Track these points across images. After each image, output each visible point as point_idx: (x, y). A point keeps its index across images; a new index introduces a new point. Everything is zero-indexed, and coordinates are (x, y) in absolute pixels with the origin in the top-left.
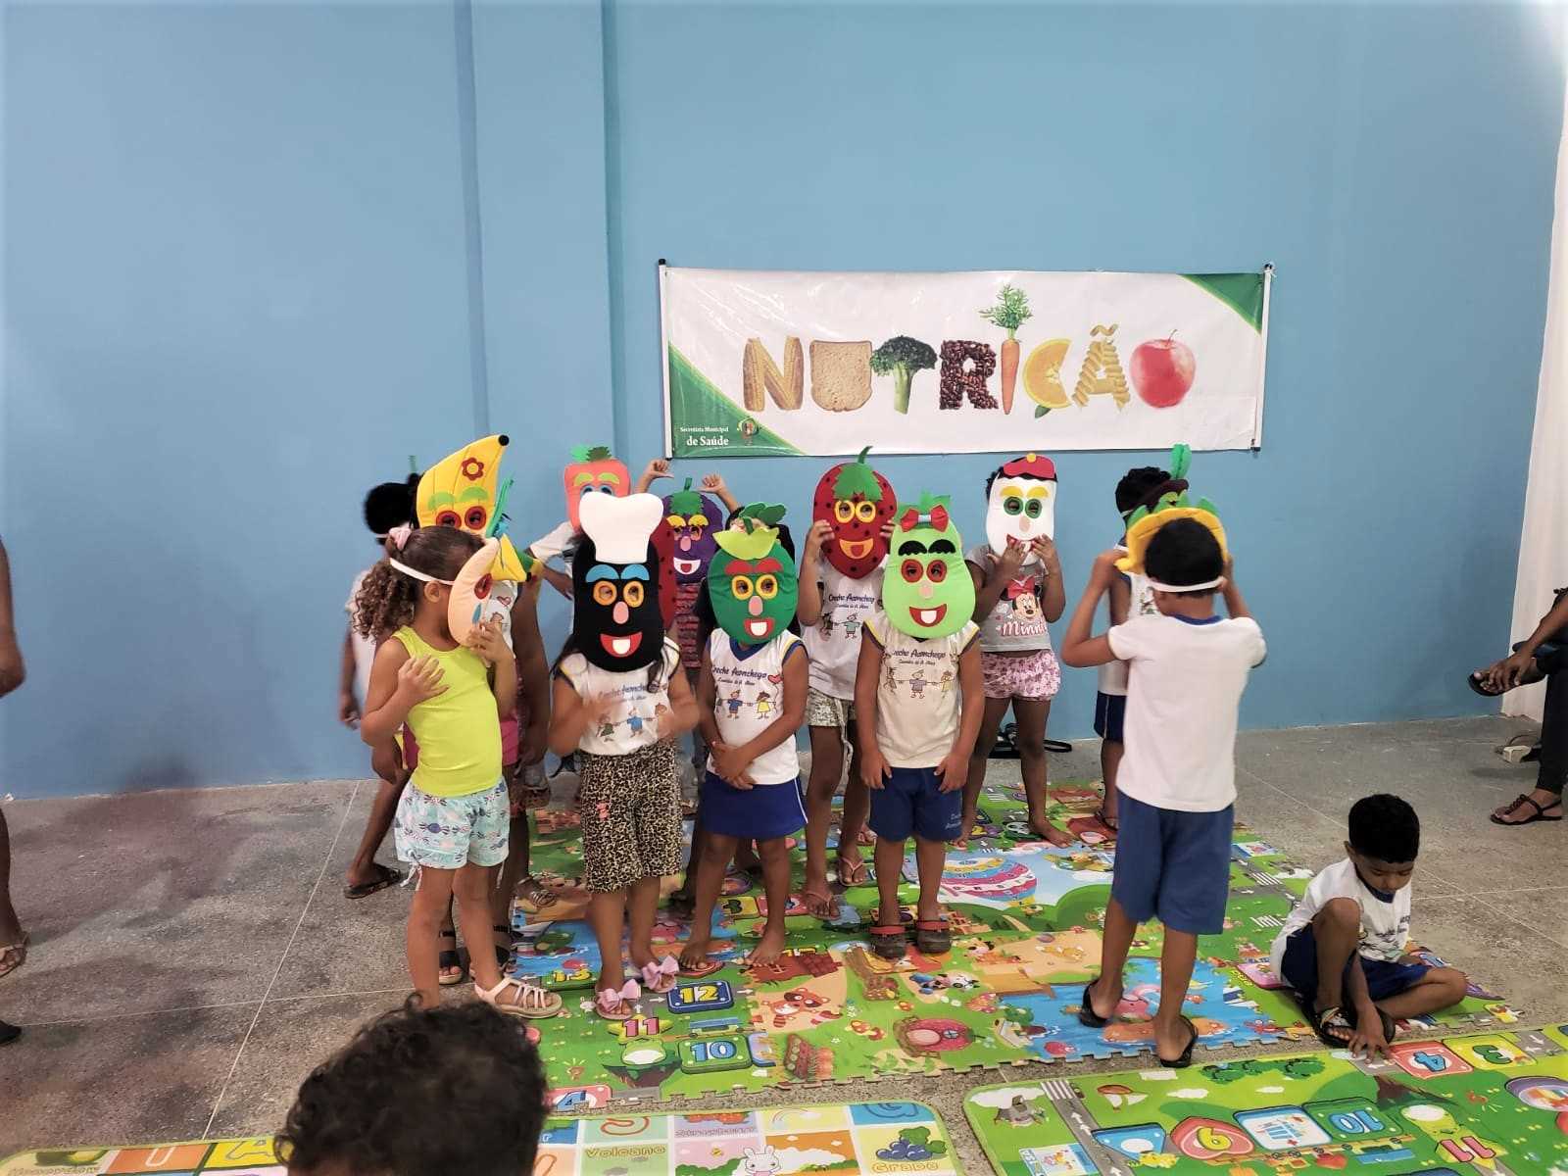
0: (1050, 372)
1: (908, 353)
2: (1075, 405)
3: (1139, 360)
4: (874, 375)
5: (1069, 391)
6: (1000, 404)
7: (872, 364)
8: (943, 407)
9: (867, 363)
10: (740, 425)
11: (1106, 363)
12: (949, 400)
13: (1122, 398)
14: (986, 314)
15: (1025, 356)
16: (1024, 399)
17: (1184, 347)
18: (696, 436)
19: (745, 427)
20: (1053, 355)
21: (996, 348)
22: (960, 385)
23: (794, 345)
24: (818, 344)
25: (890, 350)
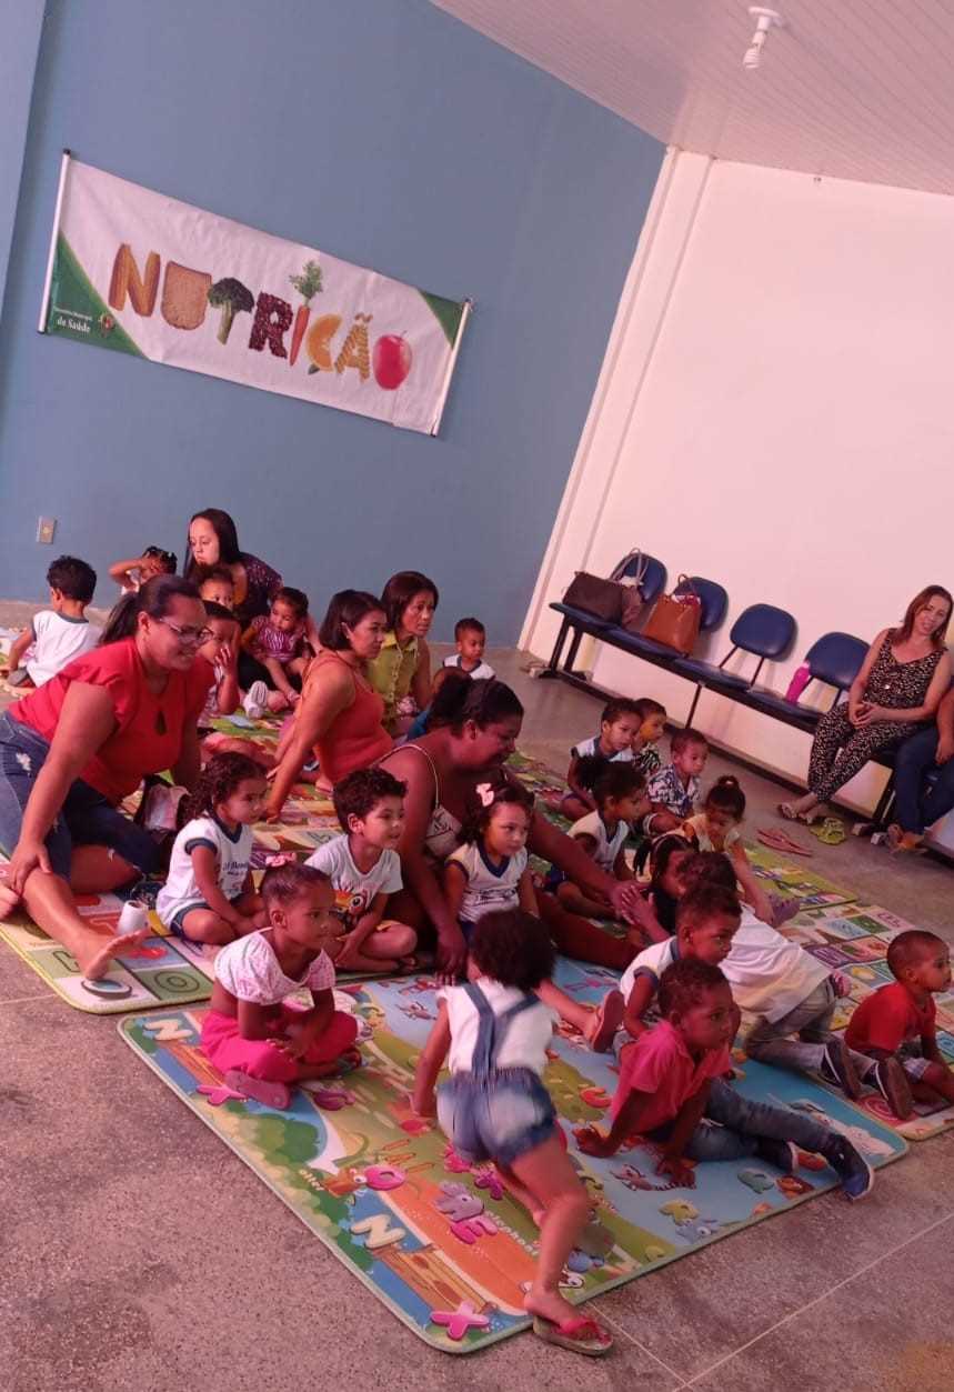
0: (325, 340)
1: (233, 293)
2: (334, 372)
3: (380, 347)
4: (209, 304)
5: (334, 359)
6: (289, 356)
7: (209, 295)
8: (251, 346)
9: (206, 292)
10: (102, 317)
11: (360, 344)
12: (256, 344)
13: (364, 376)
14: (293, 279)
15: (312, 320)
16: (304, 359)
17: (409, 347)
18: (66, 317)
19: (105, 320)
20: (328, 327)
21: (295, 309)
22: (266, 332)
23: (156, 259)
24: (171, 265)
25: (223, 287)
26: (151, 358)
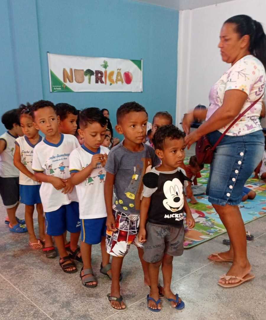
0: (112, 77)
1: (89, 72)
2: (116, 84)
3: (124, 75)
4: (85, 76)
5: (115, 80)
6: (105, 83)
7: (84, 74)
8: (96, 83)
11: (120, 76)
13: (122, 82)
14: (101, 65)
15: (108, 73)
16: (108, 82)
17: (131, 73)
18: (56, 87)
19: (64, 86)
20: (112, 74)
21: (103, 72)
22: (98, 79)
23: (71, 70)
24: (75, 70)
25: (87, 71)
26: (75, 91)
